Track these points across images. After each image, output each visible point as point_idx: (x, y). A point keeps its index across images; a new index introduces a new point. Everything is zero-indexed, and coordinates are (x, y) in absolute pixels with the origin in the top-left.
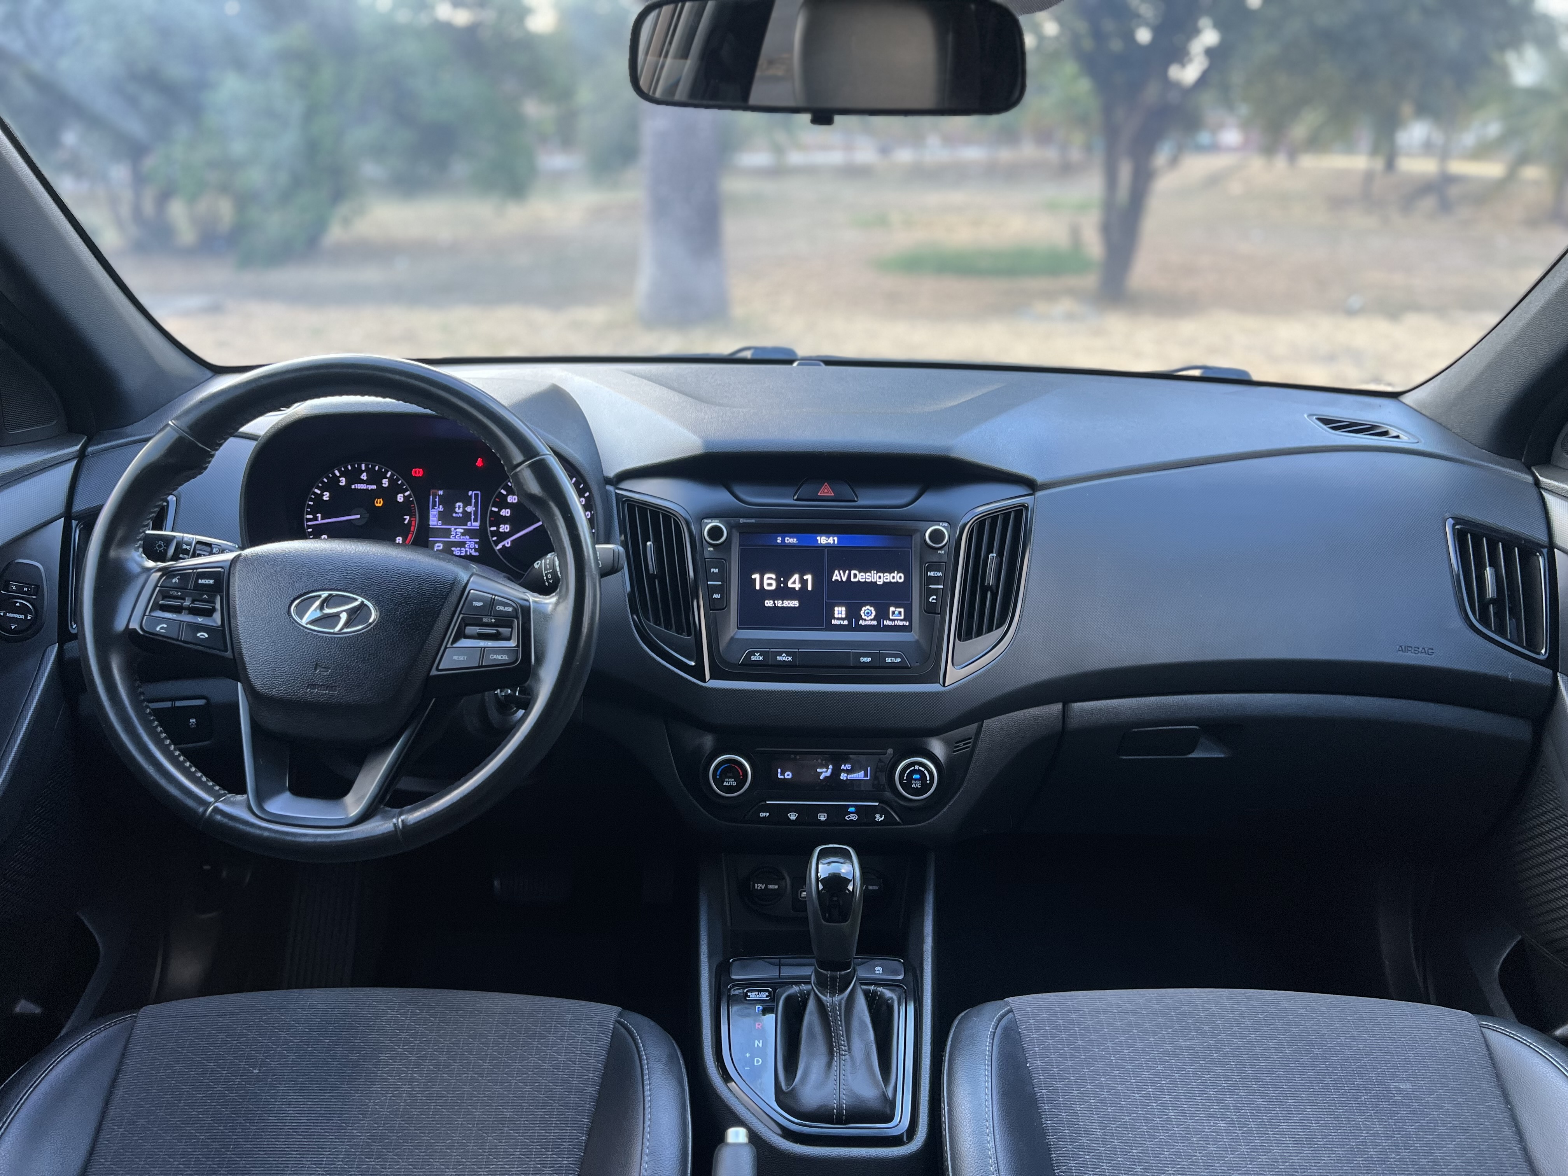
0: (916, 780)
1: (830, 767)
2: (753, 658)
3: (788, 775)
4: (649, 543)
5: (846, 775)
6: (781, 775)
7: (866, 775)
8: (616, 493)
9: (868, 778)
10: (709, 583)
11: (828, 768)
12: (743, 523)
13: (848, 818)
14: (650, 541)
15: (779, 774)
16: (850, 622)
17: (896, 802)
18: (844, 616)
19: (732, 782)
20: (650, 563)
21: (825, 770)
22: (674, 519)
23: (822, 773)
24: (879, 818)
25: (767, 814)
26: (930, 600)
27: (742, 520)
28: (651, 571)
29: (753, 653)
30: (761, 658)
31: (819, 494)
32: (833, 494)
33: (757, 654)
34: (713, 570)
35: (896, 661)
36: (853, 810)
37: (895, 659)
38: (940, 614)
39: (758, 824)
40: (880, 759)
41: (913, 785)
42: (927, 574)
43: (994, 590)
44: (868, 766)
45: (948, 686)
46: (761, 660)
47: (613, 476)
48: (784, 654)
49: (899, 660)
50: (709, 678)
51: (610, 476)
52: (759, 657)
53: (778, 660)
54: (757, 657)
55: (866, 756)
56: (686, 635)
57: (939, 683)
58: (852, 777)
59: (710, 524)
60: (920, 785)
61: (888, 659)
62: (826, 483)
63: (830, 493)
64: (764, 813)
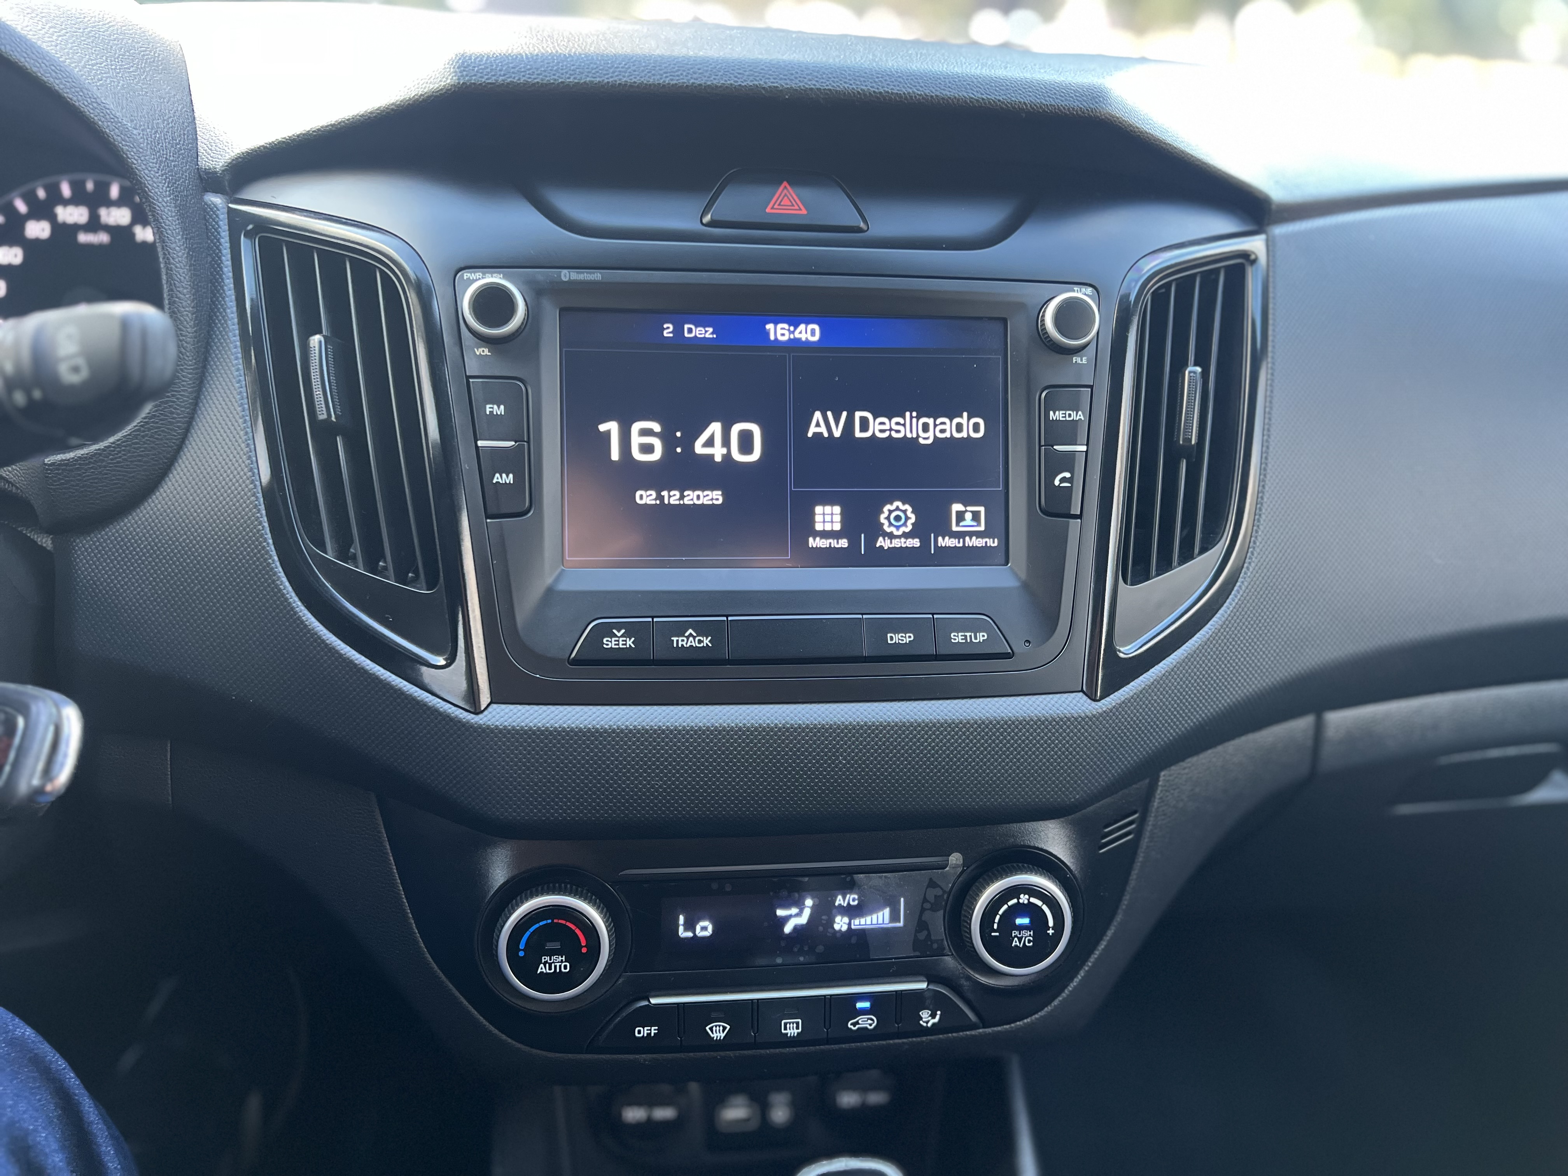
0: (1021, 928)
2: (609, 643)
3: (704, 929)
4: (316, 340)
5: (846, 920)
6: (686, 930)
7: (894, 917)
8: (229, 207)
9: (901, 924)
10: (480, 443)
12: (571, 282)
13: (854, 1024)
14: (319, 332)
15: (681, 929)
16: (854, 543)
17: (969, 978)
18: (837, 527)
19: (560, 964)
20: (318, 393)
22: (383, 277)
24: (927, 1019)
26: (1057, 483)
27: (566, 275)
28: (322, 416)
29: (607, 630)
30: (630, 642)
32: (804, 212)
33: (619, 631)
34: (492, 408)
35: (976, 638)
36: (866, 1005)
37: (973, 634)
38: (1080, 516)
39: (631, 1057)
40: (931, 879)
41: (1015, 943)
42: (1047, 415)
43: (1194, 455)
44: (902, 899)
45: (1102, 698)
46: (628, 646)
47: (223, 171)
48: (690, 631)
49: (986, 638)
50: (489, 700)
51: (216, 173)
52: (623, 641)
53: (675, 646)
54: (618, 641)
55: (896, 874)
56: (424, 584)
57: (1082, 691)
58: (860, 923)
59: (479, 281)
60: (1029, 941)
61: (955, 636)
62: (785, 183)
63: (796, 207)
64: (646, 1028)
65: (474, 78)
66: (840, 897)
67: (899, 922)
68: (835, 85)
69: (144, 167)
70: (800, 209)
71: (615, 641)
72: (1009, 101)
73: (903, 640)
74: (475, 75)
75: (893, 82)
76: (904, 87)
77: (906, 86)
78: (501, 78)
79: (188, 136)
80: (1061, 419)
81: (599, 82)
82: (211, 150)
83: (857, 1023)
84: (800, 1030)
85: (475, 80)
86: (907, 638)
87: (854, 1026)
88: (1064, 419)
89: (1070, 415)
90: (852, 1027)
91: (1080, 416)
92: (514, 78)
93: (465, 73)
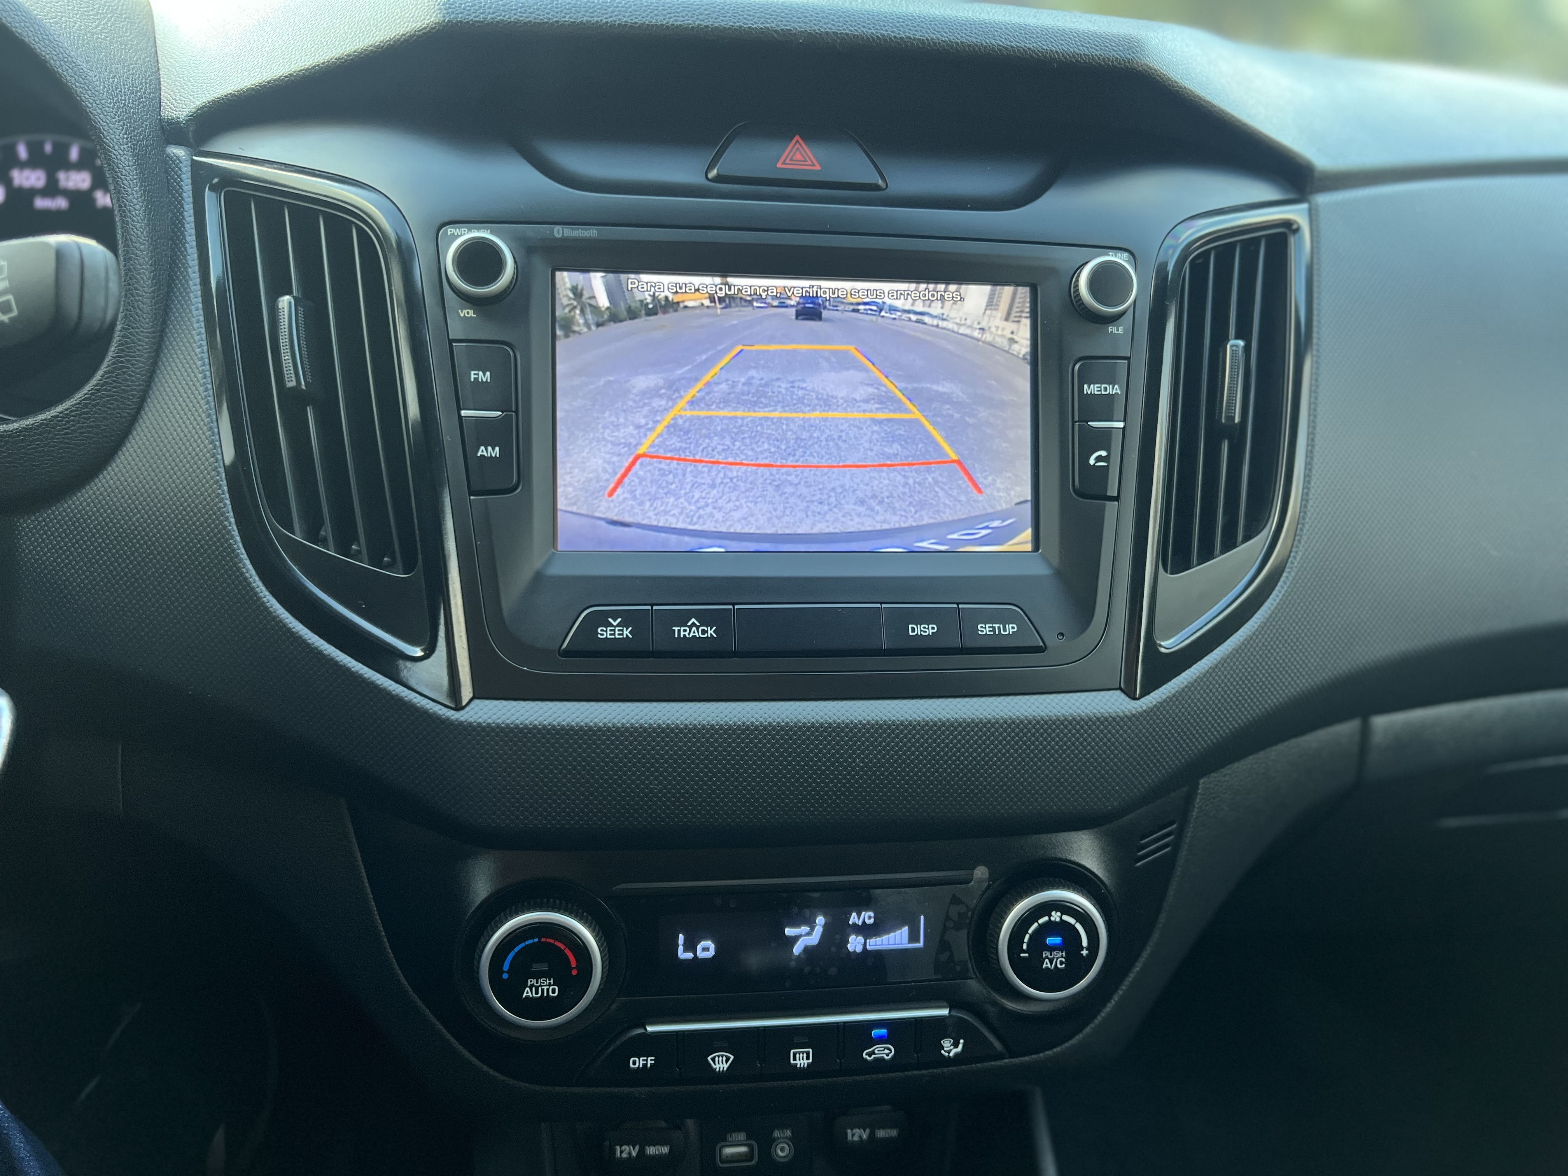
0: (1051, 949)
1: (820, 920)
2: (604, 633)
3: (706, 949)
4: (285, 302)
5: (861, 939)
6: (686, 950)
7: (914, 937)
8: (192, 160)
9: (921, 944)
10: (464, 413)
11: (812, 925)
12: (564, 240)
13: (870, 1055)
14: (289, 292)
15: (681, 948)
17: (995, 1003)
19: (548, 988)
20: (286, 357)
21: (804, 929)
22: (360, 231)
23: (796, 938)
24: (950, 1048)
25: (650, 1061)
26: (1092, 461)
27: (559, 232)
28: (291, 383)
29: (602, 619)
30: (627, 632)
31: (779, 165)
32: (818, 168)
33: (615, 621)
34: (478, 374)
35: (1005, 630)
36: (883, 1032)
37: (1001, 626)
38: (1117, 499)
39: (626, 1090)
40: (954, 895)
41: (1046, 964)
42: (1081, 389)
43: (1236, 434)
44: (922, 917)
45: (1142, 695)
46: (625, 636)
47: (187, 121)
48: (693, 620)
49: (1015, 630)
50: (471, 695)
51: (179, 123)
52: (619, 630)
53: (676, 636)
54: (614, 630)
55: (916, 890)
56: (401, 567)
57: (1120, 689)
58: (877, 943)
59: (464, 235)
60: (1061, 963)
61: (982, 627)
62: (797, 138)
63: (809, 163)
64: (641, 1059)
65: (460, 15)
66: (854, 914)
67: (919, 941)
68: (852, 29)
69: (99, 111)
70: (813, 165)
71: (611, 630)
72: (1040, 49)
73: (926, 632)
74: (461, 13)
75: (915, 27)
76: (926, 32)
77: (929, 31)
78: (490, 16)
79: (150, 85)
80: (1096, 393)
81: (597, 22)
82: (175, 99)
83: (873, 1053)
84: (811, 1061)
85: (461, 17)
86: (930, 629)
87: (870, 1057)
88: (1099, 393)
89: (1106, 389)
90: (867, 1057)
91: (1115, 390)
92: (504, 16)
93: (450, 10)
